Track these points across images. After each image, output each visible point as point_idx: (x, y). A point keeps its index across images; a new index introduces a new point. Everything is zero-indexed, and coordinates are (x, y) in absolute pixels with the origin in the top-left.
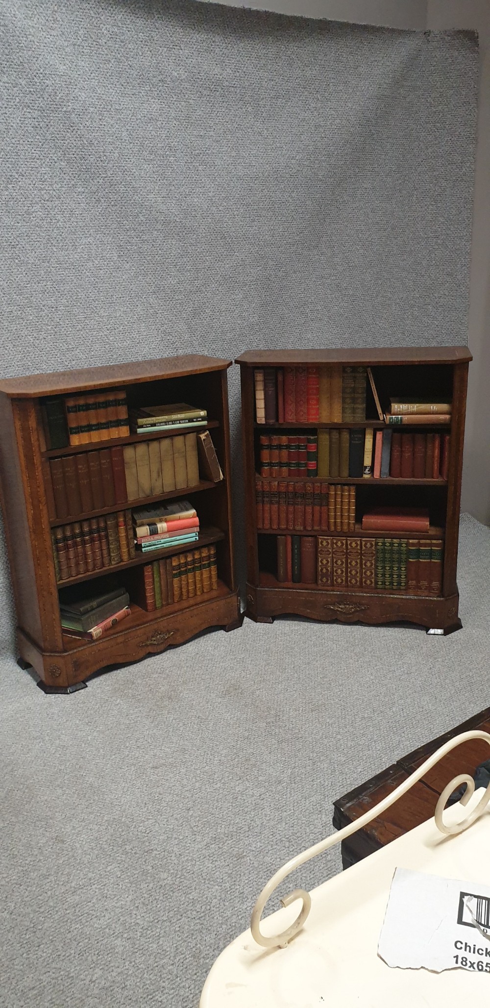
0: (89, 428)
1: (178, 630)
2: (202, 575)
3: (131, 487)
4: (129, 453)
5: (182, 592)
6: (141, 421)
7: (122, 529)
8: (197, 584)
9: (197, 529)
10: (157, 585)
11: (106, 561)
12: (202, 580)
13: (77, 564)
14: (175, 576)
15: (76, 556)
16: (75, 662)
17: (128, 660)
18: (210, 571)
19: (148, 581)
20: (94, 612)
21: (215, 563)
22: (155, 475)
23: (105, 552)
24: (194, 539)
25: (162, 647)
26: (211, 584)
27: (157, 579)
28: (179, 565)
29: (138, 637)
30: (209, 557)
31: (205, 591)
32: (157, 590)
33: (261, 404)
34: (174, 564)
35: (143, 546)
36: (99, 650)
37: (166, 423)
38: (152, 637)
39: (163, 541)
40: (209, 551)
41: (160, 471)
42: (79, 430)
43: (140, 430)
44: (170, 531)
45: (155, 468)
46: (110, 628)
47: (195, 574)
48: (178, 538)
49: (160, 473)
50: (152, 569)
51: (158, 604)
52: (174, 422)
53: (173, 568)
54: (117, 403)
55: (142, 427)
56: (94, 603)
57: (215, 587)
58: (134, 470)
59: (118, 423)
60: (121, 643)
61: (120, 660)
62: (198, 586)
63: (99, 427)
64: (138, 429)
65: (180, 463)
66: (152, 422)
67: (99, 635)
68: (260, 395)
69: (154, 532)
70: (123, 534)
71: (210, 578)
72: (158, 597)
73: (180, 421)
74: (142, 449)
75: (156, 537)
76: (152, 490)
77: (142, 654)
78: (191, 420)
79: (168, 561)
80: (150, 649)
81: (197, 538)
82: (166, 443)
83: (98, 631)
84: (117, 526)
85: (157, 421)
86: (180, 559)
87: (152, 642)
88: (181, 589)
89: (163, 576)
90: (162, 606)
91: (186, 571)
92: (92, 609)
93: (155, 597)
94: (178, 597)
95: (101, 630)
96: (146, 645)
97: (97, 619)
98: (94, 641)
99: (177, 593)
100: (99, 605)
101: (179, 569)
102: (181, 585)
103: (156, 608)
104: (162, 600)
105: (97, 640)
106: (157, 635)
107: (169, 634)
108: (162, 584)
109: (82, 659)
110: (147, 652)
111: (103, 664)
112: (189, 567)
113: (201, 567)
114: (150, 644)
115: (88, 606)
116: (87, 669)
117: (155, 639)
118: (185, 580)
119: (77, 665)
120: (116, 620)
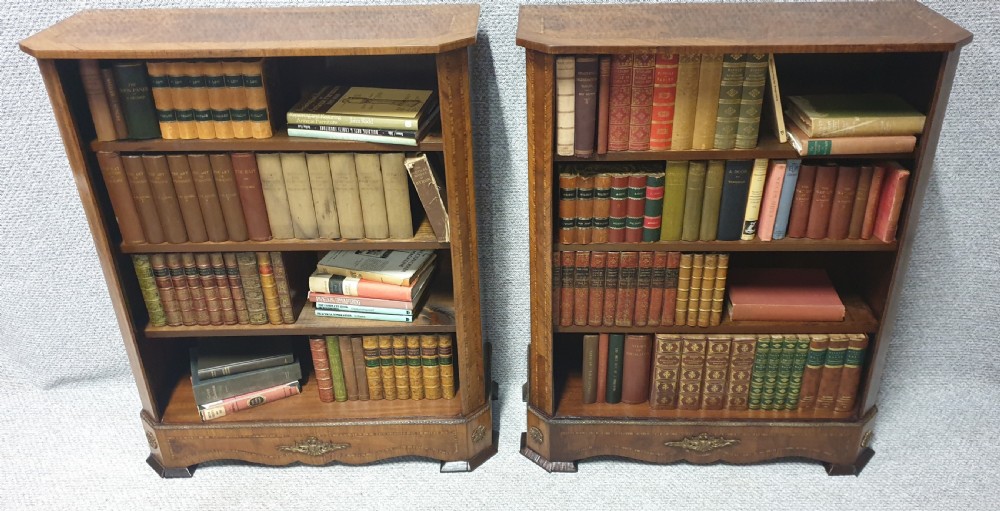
0: (193, 115)
1: (348, 445)
2: (421, 372)
3: (278, 219)
4: (268, 166)
5: (384, 387)
6: (292, 117)
7: (266, 277)
8: (412, 383)
9: (410, 306)
10: (336, 369)
11: (243, 315)
12: (422, 380)
13: (194, 310)
14: (367, 363)
15: (191, 297)
16: (173, 442)
17: (261, 461)
18: (439, 372)
19: (319, 360)
20: (221, 380)
21: (448, 361)
22: (321, 209)
23: (239, 304)
24: (404, 319)
25: (321, 460)
26: (440, 389)
27: (334, 360)
28: (377, 349)
29: (276, 436)
30: (437, 350)
31: (427, 397)
32: (337, 376)
33: (566, 121)
34: (366, 347)
35: (317, 306)
36: (211, 437)
37: (338, 128)
38: (303, 444)
39: (350, 308)
40: (436, 341)
41: (332, 204)
42: (175, 116)
43: (291, 132)
44: (363, 296)
45: (321, 197)
46: (247, 408)
47: (408, 368)
48: (376, 310)
49: (332, 208)
50: (325, 344)
51: (340, 394)
52: (352, 129)
53: (365, 352)
54: (242, 81)
55: (295, 126)
56: (227, 368)
57: (448, 394)
58: (280, 194)
59: (248, 115)
60: (247, 437)
61: (249, 458)
62: (415, 387)
63: (212, 115)
64: (289, 130)
65: (371, 199)
66: (312, 122)
67: (216, 416)
68: (566, 104)
69: (336, 291)
70: (268, 285)
71: (439, 380)
72: (338, 385)
73: (363, 129)
74: (292, 163)
75: (339, 298)
76: (318, 230)
77: (284, 460)
78: (383, 132)
79: (355, 339)
80: (299, 458)
81: (410, 318)
82: (339, 162)
83: (215, 410)
84: (258, 270)
85: (321, 123)
86: (378, 341)
87: (301, 450)
88: (381, 383)
89: (348, 360)
90: (347, 399)
91: (390, 361)
92: (220, 375)
93: (332, 384)
94: (376, 393)
95: (223, 409)
96: (291, 451)
97: (224, 391)
98: (204, 423)
99: (374, 387)
100: (234, 372)
101: (377, 355)
102: (381, 379)
103: (334, 399)
104: (347, 390)
105: (210, 422)
106: (310, 443)
107: (332, 447)
108: (346, 370)
109: (184, 441)
110: (295, 460)
111: (219, 455)
112: (396, 357)
113: (421, 362)
114: (297, 452)
115: (212, 370)
116: (193, 454)
117: (306, 447)
118: (389, 373)
119: (176, 446)
120: (262, 399)
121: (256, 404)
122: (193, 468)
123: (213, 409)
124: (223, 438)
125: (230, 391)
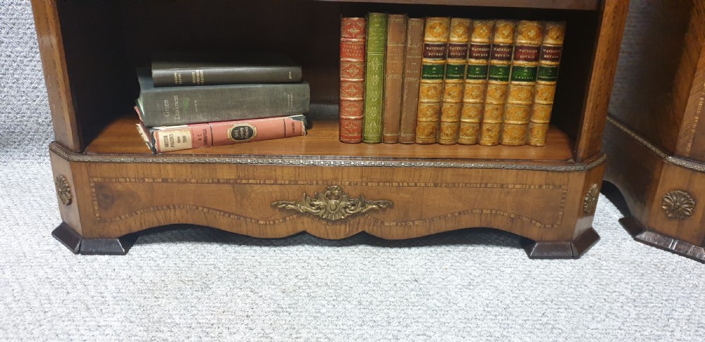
1: (390, 205)
2: (505, 94)
5: (439, 122)
8: (487, 115)
10: (373, 80)
12: (503, 109)
14: (426, 71)
16: (99, 187)
17: (243, 230)
18: (533, 95)
19: (350, 60)
20: (188, 90)
21: (554, 74)
25: (343, 231)
26: (527, 128)
27: (374, 64)
28: (444, 45)
29: (275, 183)
30: (538, 53)
31: (506, 140)
32: (373, 95)
34: (430, 38)
36: (165, 180)
38: (317, 198)
40: (543, 33)
46: (225, 143)
47: (486, 85)
50: (365, 31)
51: (372, 130)
53: (426, 50)
56: (199, 72)
57: (537, 138)
60: (227, 182)
61: (224, 224)
62: (490, 121)
67: (178, 146)
71: (529, 110)
72: (372, 112)
77: (283, 230)
79: (415, 23)
80: (306, 225)
83: (176, 134)
86: (448, 29)
87: (313, 210)
88: (439, 113)
89: (394, 62)
90: (382, 140)
91: (461, 68)
92: (187, 82)
93: (363, 112)
94: (427, 131)
95: (188, 135)
96: (297, 212)
97: (191, 110)
98: (155, 152)
99: (426, 119)
100: (209, 81)
101: (444, 57)
102: (441, 103)
103: (362, 140)
104: (383, 124)
105: (166, 154)
106: (329, 197)
107: (363, 206)
108: (389, 84)
109: (119, 187)
110: (300, 228)
111: (175, 217)
112: (473, 61)
113: (509, 74)
114: (307, 213)
115: (177, 72)
116: (132, 212)
117: (321, 203)
118: (455, 92)
119: (105, 196)
120: (251, 131)
121: (242, 138)
122: (129, 240)
123: (171, 135)
124: (186, 182)
125: (202, 110)
